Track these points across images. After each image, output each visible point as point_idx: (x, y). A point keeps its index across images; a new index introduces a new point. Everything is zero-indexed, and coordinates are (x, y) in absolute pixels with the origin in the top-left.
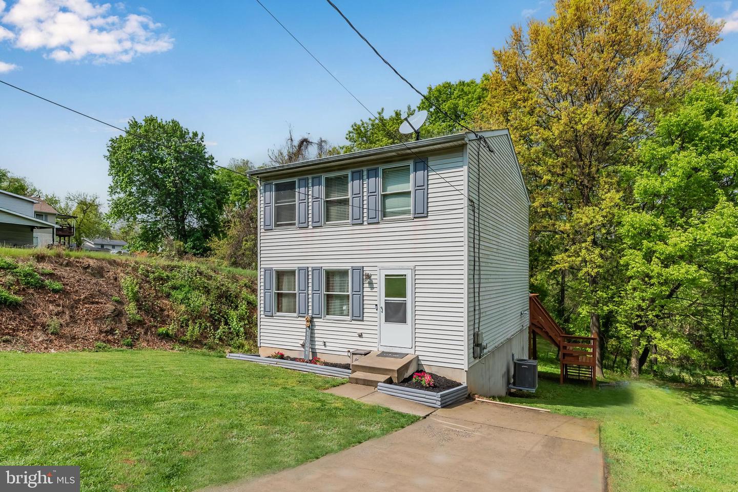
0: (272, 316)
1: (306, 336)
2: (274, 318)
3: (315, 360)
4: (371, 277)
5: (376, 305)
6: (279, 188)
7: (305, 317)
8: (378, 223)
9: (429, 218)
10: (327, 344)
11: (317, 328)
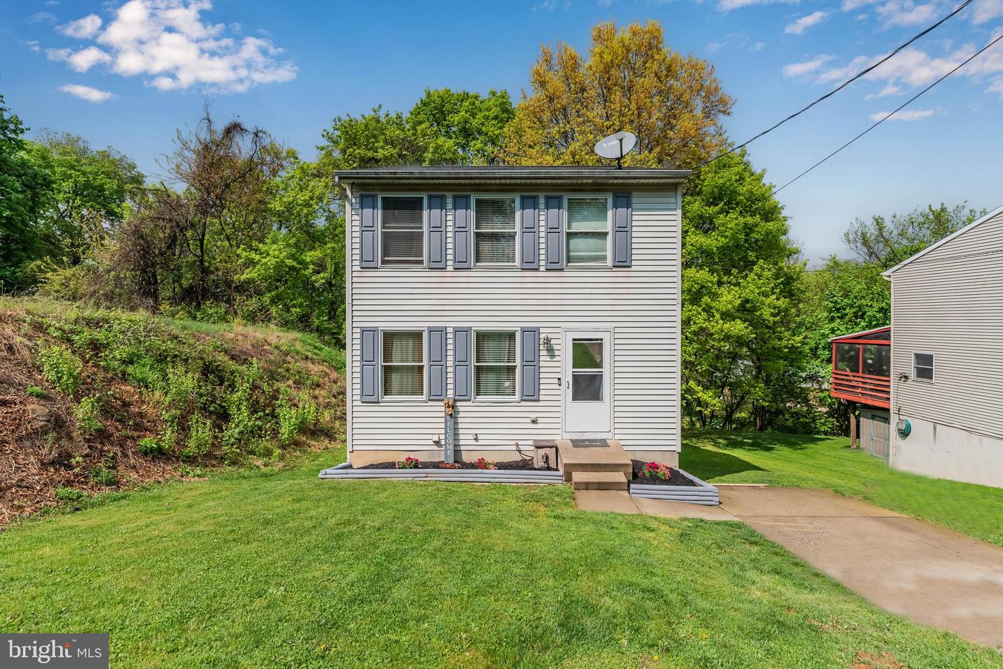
0: (378, 402)
1: (446, 428)
2: (381, 404)
3: (459, 463)
4: (550, 341)
5: (559, 379)
6: (388, 205)
7: (442, 400)
8: (561, 270)
9: (633, 268)
10: (480, 437)
11: (461, 415)
